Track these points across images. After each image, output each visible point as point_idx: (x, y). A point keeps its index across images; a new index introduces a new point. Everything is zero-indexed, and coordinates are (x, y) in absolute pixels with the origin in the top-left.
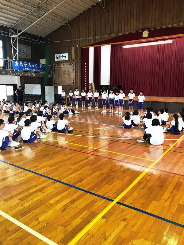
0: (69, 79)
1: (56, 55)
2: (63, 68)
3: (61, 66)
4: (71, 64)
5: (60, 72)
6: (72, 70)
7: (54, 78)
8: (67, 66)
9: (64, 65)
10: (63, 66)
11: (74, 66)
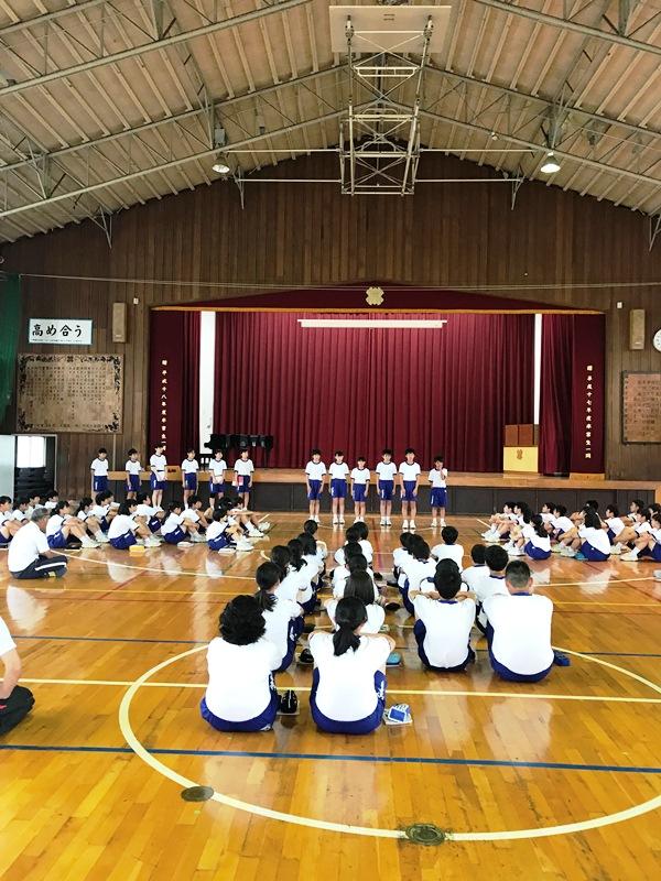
0: (94, 411)
1: (33, 322)
2: (66, 372)
3: (59, 364)
4: (103, 359)
5: (51, 383)
6: (109, 380)
7: (22, 405)
8: (89, 364)
9: (70, 359)
10: (67, 365)
11: (121, 367)
